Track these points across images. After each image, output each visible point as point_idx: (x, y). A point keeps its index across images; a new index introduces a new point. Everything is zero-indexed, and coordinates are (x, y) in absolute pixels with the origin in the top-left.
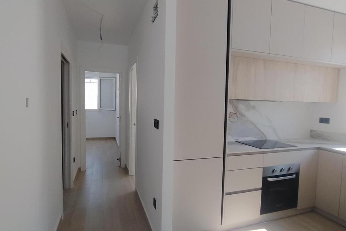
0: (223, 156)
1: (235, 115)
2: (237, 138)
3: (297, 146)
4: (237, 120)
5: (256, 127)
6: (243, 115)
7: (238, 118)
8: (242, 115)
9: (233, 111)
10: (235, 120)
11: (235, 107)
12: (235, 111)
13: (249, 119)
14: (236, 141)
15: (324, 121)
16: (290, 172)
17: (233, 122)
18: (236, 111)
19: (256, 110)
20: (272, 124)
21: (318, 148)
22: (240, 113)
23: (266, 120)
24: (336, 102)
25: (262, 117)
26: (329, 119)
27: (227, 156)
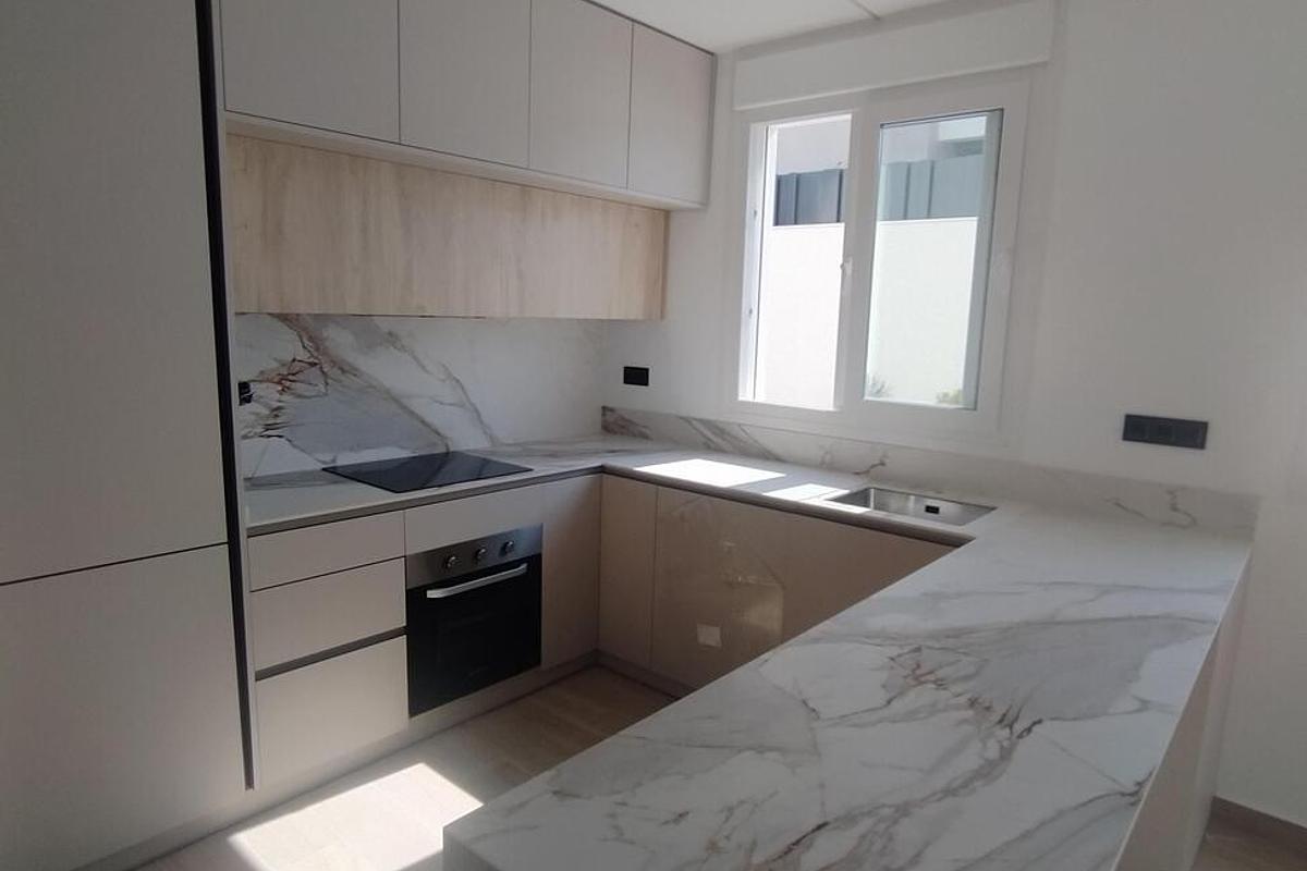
0: (226, 540)
1: (313, 369)
2: (327, 457)
3: (531, 470)
4: (322, 387)
5: (412, 413)
6: (344, 369)
7: (330, 381)
8: (346, 368)
9: (302, 355)
10: (316, 388)
11: (311, 339)
12: (312, 356)
13: (375, 383)
14: (324, 466)
15: (637, 376)
16: (510, 557)
17: (305, 397)
18: (316, 354)
19: (403, 349)
20: (467, 397)
21: (602, 467)
22: (334, 363)
23: (444, 381)
24: (662, 316)
25: (427, 372)
26: (647, 370)
27: (249, 537)
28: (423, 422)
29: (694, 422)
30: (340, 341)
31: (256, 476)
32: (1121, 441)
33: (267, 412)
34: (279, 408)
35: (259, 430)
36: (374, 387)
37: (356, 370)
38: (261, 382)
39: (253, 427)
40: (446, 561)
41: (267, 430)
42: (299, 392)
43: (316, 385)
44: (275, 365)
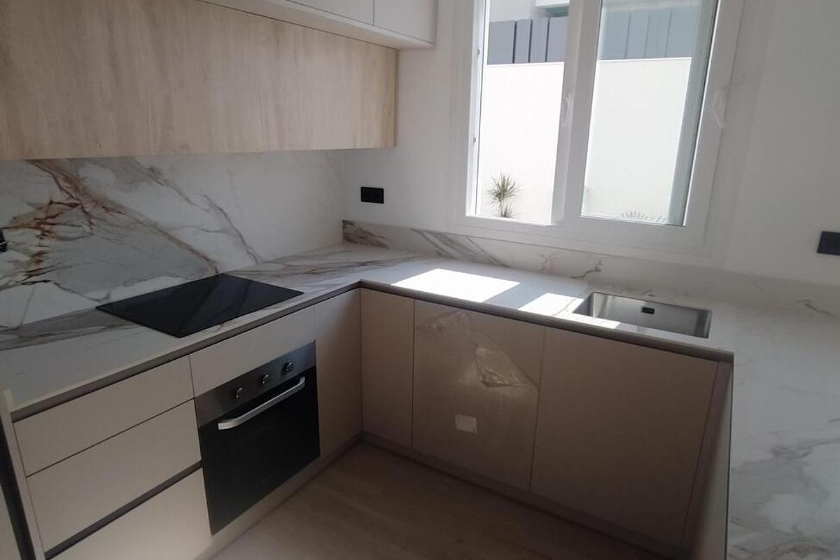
1: (75, 209)
2: (101, 295)
4: (87, 229)
5: (180, 243)
6: (110, 208)
7: (92, 221)
9: (60, 197)
10: (80, 229)
11: (67, 179)
12: (71, 197)
13: (142, 219)
14: (98, 304)
16: (290, 376)
17: (69, 239)
18: (74, 195)
19: (166, 183)
20: (231, 224)
21: (360, 282)
22: (97, 202)
23: (208, 210)
24: (395, 144)
25: (192, 204)
26: (382, 190)
27: (13, 422)
28: (192, 251)
29: (425, 234)
30: (101, 181)
31: (24, 323)
32: (816, 253)
33: (29, 259)
34: (40, 254)
35: (21, 277)
36: (141, 223)
37: (121, 207)
38: (16, 228)
39: (14, 275)
40: (234, 392)
41: (30, 276)
42: (62, 234)
43: (80, 226)
44: (29, 209)
